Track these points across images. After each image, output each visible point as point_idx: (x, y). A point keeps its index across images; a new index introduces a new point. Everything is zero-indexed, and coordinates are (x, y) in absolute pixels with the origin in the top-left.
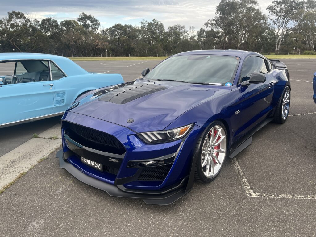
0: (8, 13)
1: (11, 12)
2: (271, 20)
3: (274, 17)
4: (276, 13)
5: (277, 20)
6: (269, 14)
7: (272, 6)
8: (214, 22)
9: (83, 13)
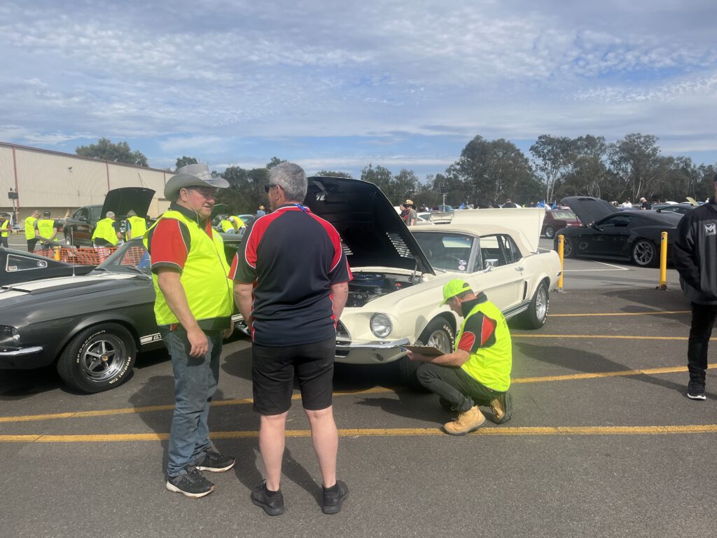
0: (178, 159)
1: (181, 158)
2: (537, 165)
3: (540, 161)
4: (543, 157)
5: (545, 165)
6: (533, 158)
7: (537, 147)
8: (458, 167)
9: (275, 158)
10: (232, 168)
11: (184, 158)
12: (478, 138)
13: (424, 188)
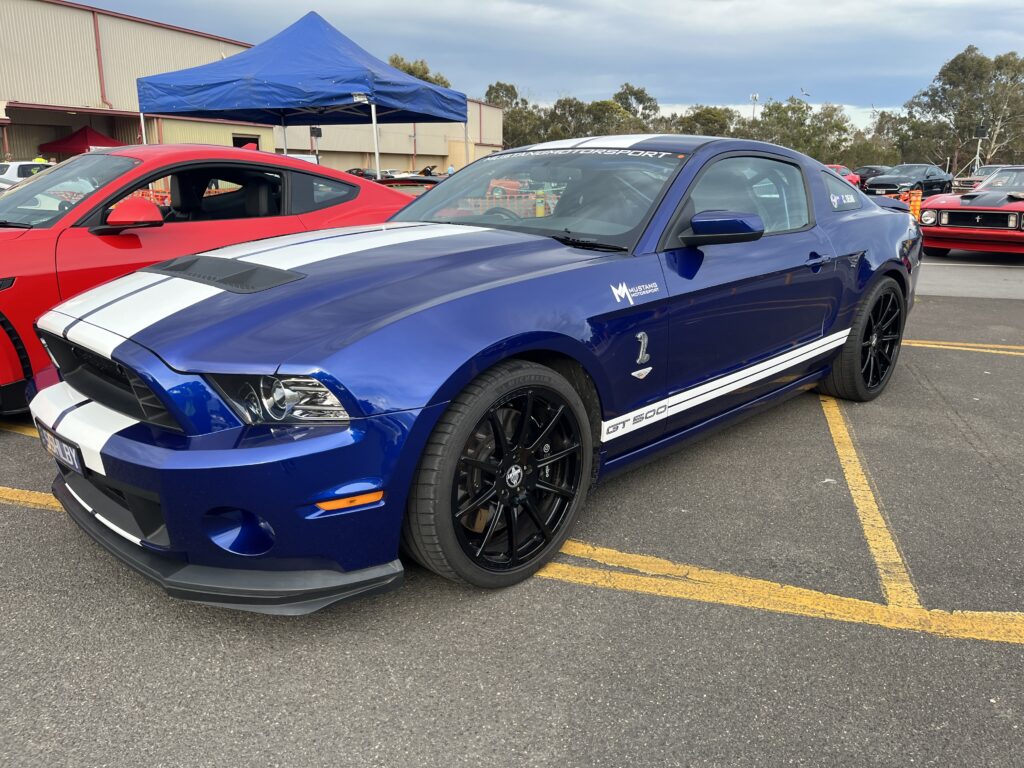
10: (566, 100)
11: (498, 84)
12: (971, 49)
13: (859, 135)
